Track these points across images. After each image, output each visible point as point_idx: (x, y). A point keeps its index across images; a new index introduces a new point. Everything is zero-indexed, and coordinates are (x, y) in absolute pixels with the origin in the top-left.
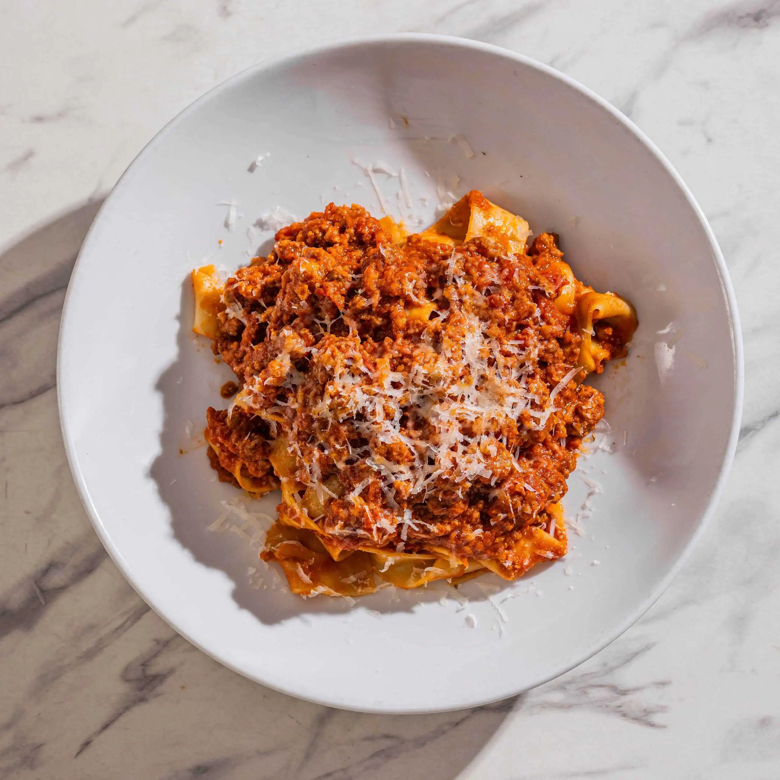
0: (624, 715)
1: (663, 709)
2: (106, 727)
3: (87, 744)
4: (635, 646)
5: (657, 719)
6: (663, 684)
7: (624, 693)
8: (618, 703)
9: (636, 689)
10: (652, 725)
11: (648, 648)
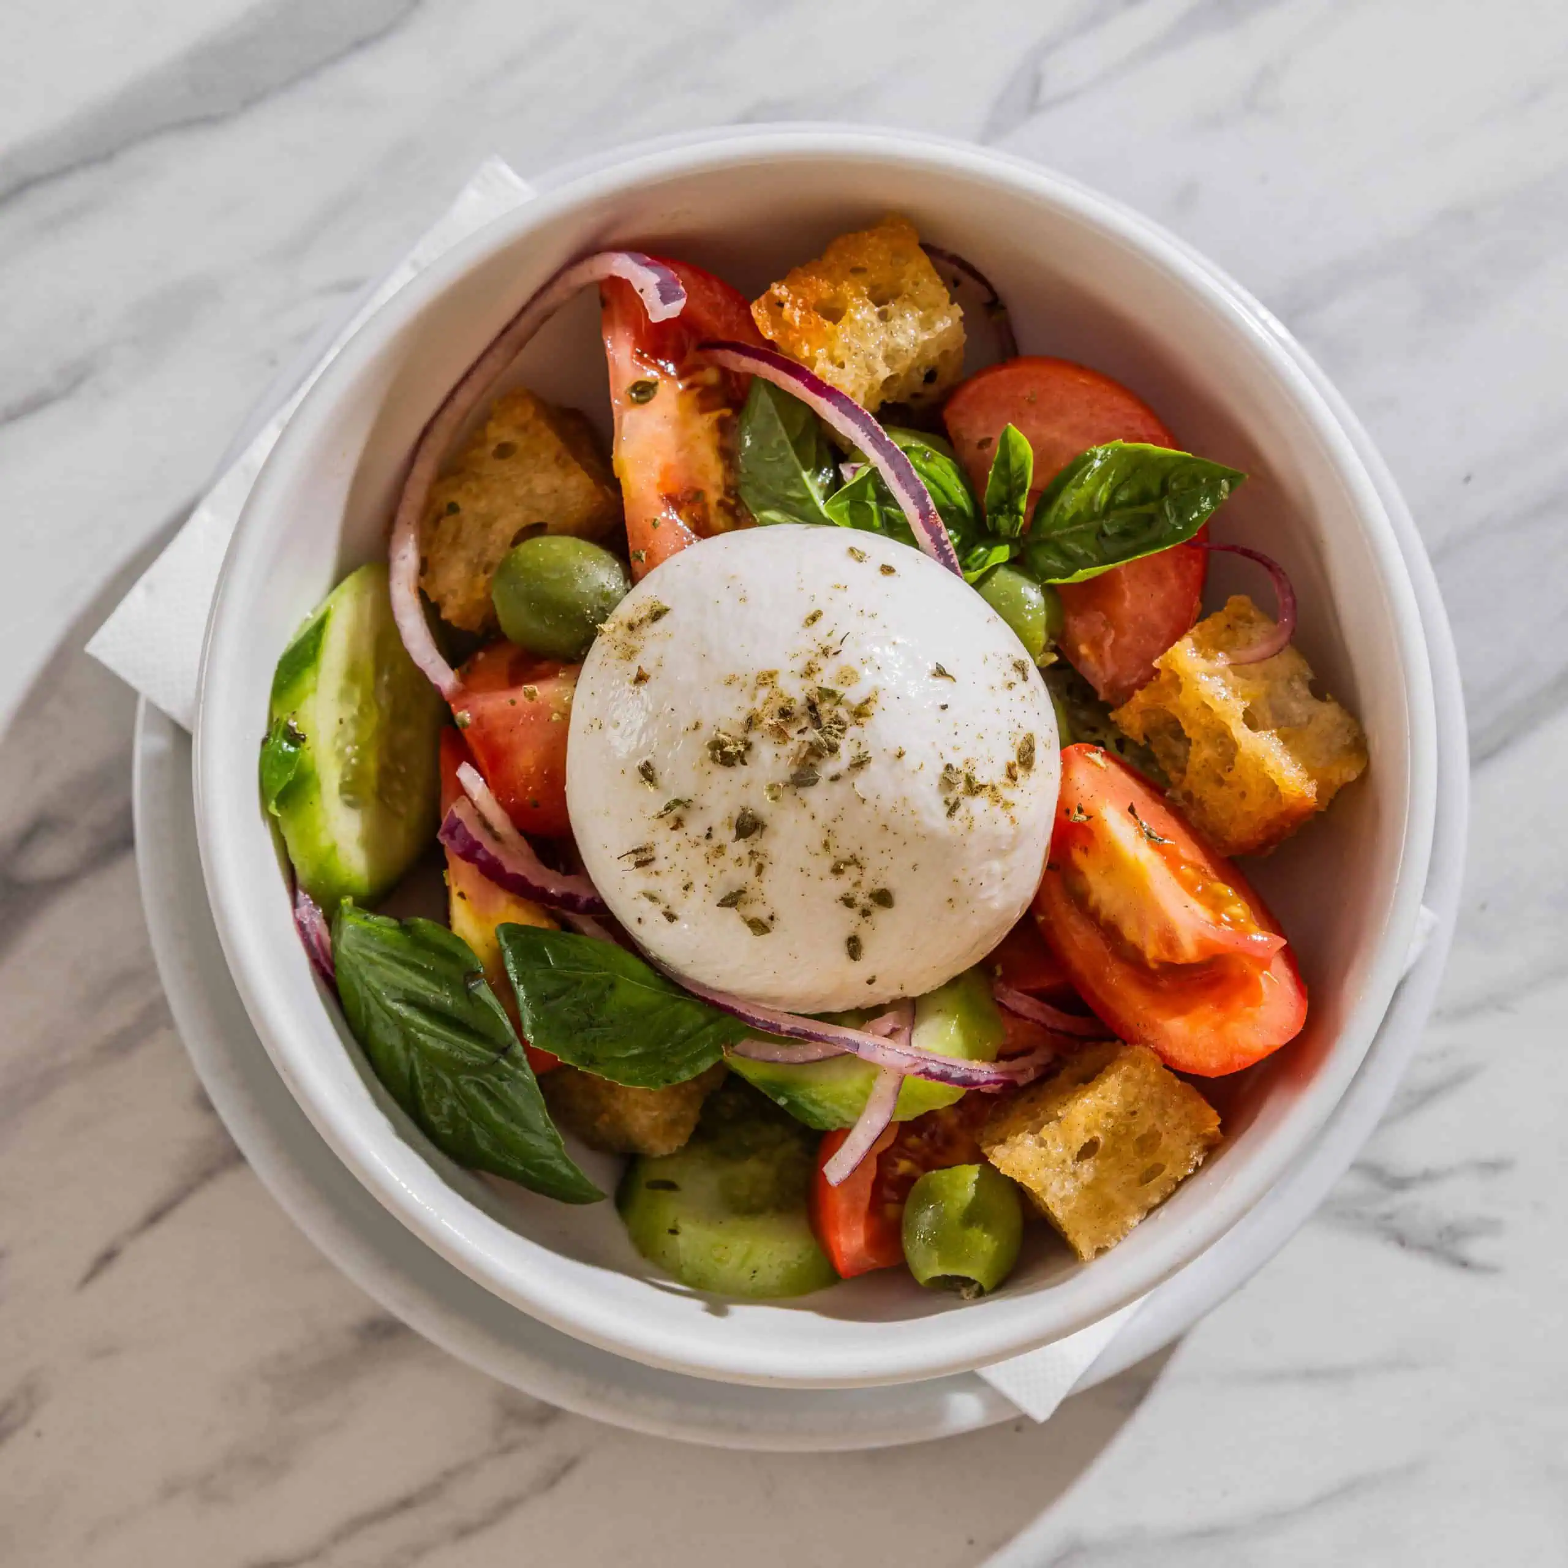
0: (1401, 1241)
1: (1490, 1227)
2: (154, 1218)
3: (108, 1257)
4: (1430, 1074)
5: (1477, 1249)
6: (1494, 1167)
7: (1401, 1184)
8: (1384, 1208)
9: (1428, 1176)
10: (1464, 1264)
11: (1460, 1078)
